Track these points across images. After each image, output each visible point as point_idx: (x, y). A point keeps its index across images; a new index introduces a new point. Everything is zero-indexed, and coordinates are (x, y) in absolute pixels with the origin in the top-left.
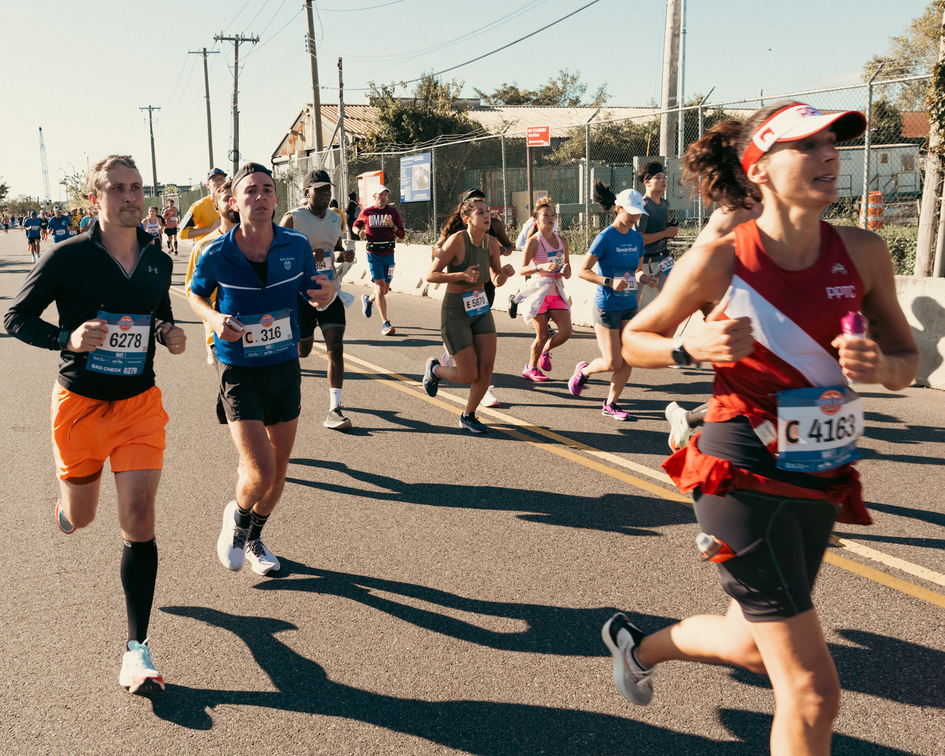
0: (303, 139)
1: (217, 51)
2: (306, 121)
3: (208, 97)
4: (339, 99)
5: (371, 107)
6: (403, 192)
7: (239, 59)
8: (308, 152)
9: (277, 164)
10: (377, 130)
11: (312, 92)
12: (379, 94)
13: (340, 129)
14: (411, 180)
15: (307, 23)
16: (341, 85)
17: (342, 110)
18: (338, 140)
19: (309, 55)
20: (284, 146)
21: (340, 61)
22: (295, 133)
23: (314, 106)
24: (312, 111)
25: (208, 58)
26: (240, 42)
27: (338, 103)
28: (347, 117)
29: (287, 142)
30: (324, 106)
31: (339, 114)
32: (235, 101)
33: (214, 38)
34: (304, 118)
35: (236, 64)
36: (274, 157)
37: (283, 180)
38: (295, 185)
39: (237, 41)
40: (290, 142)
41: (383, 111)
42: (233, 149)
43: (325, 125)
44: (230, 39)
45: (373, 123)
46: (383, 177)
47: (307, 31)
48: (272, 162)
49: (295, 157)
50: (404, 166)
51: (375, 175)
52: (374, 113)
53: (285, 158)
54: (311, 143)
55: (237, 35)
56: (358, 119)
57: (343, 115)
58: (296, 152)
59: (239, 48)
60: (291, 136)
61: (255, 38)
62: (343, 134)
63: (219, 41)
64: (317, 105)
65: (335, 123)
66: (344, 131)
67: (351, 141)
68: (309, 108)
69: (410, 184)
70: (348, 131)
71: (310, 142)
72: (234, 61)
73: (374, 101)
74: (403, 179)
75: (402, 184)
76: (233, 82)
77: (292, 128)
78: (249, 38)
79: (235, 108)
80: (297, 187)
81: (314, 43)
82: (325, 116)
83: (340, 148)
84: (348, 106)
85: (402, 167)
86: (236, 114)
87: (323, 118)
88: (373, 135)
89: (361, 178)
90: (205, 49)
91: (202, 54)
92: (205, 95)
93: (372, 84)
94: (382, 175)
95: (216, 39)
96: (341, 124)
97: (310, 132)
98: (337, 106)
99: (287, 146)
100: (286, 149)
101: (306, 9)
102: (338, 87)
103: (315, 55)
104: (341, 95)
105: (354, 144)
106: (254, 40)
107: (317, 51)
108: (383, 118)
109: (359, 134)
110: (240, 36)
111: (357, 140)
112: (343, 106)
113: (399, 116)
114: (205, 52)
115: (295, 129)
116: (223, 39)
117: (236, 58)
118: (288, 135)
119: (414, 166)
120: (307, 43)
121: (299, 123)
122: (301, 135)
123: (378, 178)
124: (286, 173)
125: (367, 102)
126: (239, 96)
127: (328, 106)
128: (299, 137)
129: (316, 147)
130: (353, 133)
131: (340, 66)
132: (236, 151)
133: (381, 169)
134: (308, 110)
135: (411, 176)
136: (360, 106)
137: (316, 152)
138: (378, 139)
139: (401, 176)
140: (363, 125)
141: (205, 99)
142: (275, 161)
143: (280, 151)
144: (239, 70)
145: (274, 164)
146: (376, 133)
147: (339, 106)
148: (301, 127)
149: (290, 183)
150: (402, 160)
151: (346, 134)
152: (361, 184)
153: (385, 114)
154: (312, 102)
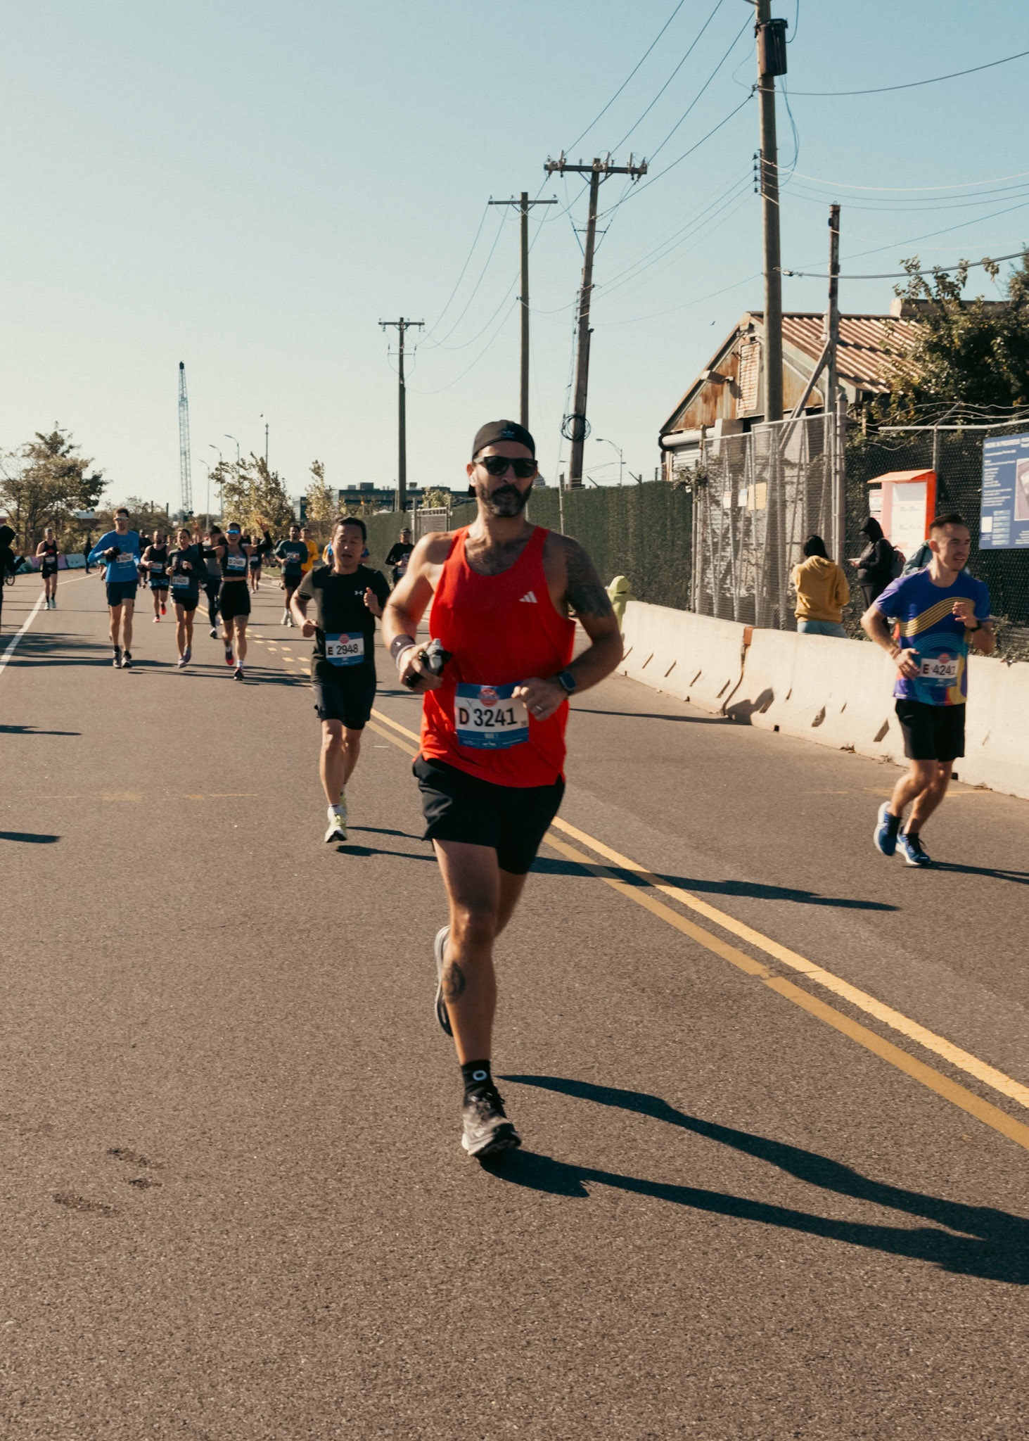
0: (737, 393)
1: (550, 198)
2: (745, 351)
3: (525, 298)
4: (827, 302)
5: (902, 322)
6: (986, 524)
7: (599, 212)
8: (747, 424)
9: (673, 448)
10: (917, 374)
11: (762, 283)
12: (927, 290)
13: (826, 370)
14: (1012, 494)
15: (760, 126)
16: (835, 268)
17: (834, 326)
18: (821, 393)
19: (760, 202)
20: (689, 408)
21: (836, 211)
22: (716, 378)
23: (765, 318)
24: (761, 330)
25: (530, 214)
26: (602, 175)
27: (825, 309)
28: (845, 344)
29: (698, 399)
30: (791, 317)
31: (825, 337)
32: (585, 306)
33: (546, 167)
34: (742, 346)
35: (592, 223)
36: (665, 431)
37: (684, 484)
38: (712, 497)
39: (597, 172)
40: (706, 400)
41: (936, 328)
42: (572, 411)
43: (791, 362)
44: (580, 169)
45: (909, 358)
46: (935, 486)
47: (759, 143)
48: (661, 444)
49: (715, 433)
50: (994, 459)
51: (916, 480)
52: (912, 336)
53: (692, 435)
54: (754, 401)
55: (597, 161)
56: (872, 349)
57: (836, 340)
58: (719, 423)
59: (601, 188)
60: (707, 386)
61: (638, 165)
62: (833, 383)
63: (556, 174)
64: (775, 314)
65: (815, 357)
66: (836, 375)
67: (852, 399)
68: (754, 321)
69: (1009, 505)
70: (846, 377)
71: (753, 399)
72: (585, 217)
73: (913, 309)
74: (990, 494)
75: (986, 502)
76: (581, 263)
77: (711, 367)
78: (625, 165)
79: (584, 322)
80: (718, 503)
81: (774, 171)
82: (791, 340)
83: (827, 414)
84: (849, 318)
85: (987, 463)
86: (585, 333)
87: (787, 346)
88: (908, 385)
89: (878, 486)
90: (525, 195)
91: (518, 206)
92: (520, 294)
93: (912, 267)
94: (933, 480)
95: (550, 168)
96: (829, 360)
97: (752, 377)
98: (820, 317)
99: (698, 408)
100: (694, 414)
101: (758, 96)
102: (827, 269)
103: (777, 199)
104: (833, 293)
105: (858, 405)
106: (633, 171)
107: (781, 190)
108: (932, 347)
109: (874, 383)
110: (603, 162)
111: (868, 396)
112: (836, 317)
113: (979, 340)
114: (525, 202)
115: (719, 369)
116: (564, 168)
117: (593, 211)
118: (701, 382)
119: (1020, 461)
120: (758, 173)
121: (728, 356)
122: (732, 383)
123: (922, 488)
124: (692, 469)
125: (895, 309)
126: (594, 294)
127: (800, 317)
128: (727, 388)
129: (765, 413)
130: (857, 380)
131: (834, 222)
132: (580, 417)
133: (929, 466)
134: (751, 327)
135: (1013, 487)
136: (877, 319)
137: (766, 422)
138: (920, 394)
139: (985, 485)
140: (884, 363)
141: (519, 303)
142: (668, 440)
143: (681, 420)
144: (598, 237)
145: (665, 448)
146: (916, 380)
147: (826, 320)
148: (734, 365)
149: (701, 492)
150: (988, 445)
151: (842, 382)
152: (876, 501)
153: (940, 338)
154: (762, 307)
